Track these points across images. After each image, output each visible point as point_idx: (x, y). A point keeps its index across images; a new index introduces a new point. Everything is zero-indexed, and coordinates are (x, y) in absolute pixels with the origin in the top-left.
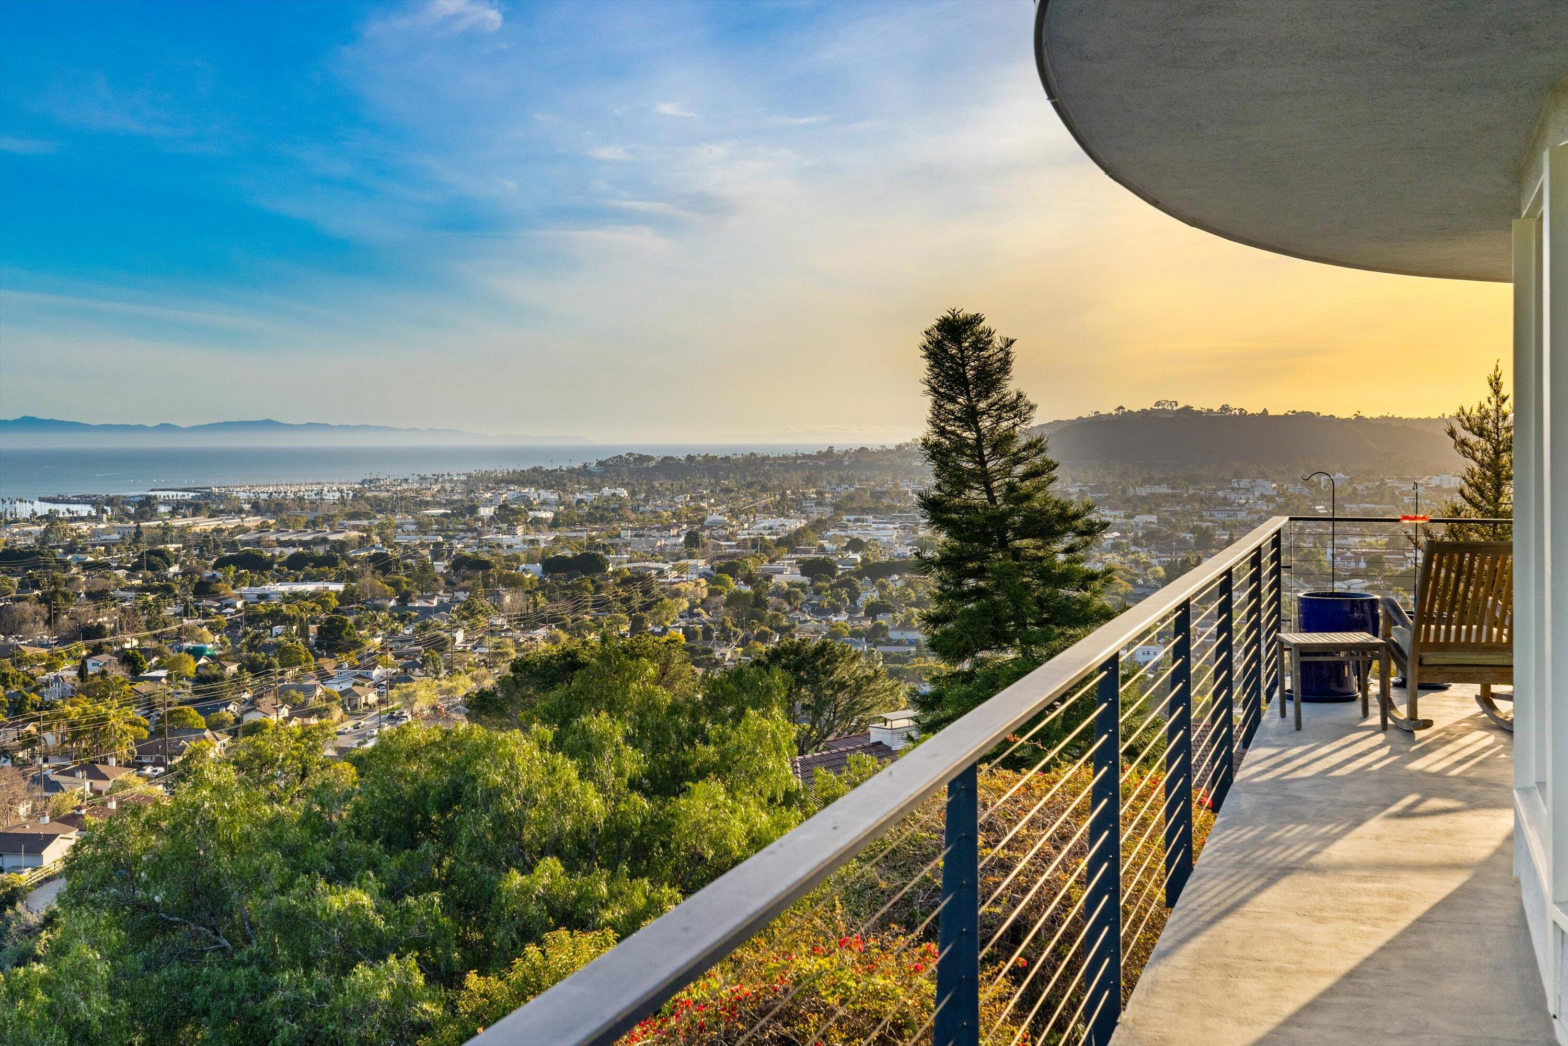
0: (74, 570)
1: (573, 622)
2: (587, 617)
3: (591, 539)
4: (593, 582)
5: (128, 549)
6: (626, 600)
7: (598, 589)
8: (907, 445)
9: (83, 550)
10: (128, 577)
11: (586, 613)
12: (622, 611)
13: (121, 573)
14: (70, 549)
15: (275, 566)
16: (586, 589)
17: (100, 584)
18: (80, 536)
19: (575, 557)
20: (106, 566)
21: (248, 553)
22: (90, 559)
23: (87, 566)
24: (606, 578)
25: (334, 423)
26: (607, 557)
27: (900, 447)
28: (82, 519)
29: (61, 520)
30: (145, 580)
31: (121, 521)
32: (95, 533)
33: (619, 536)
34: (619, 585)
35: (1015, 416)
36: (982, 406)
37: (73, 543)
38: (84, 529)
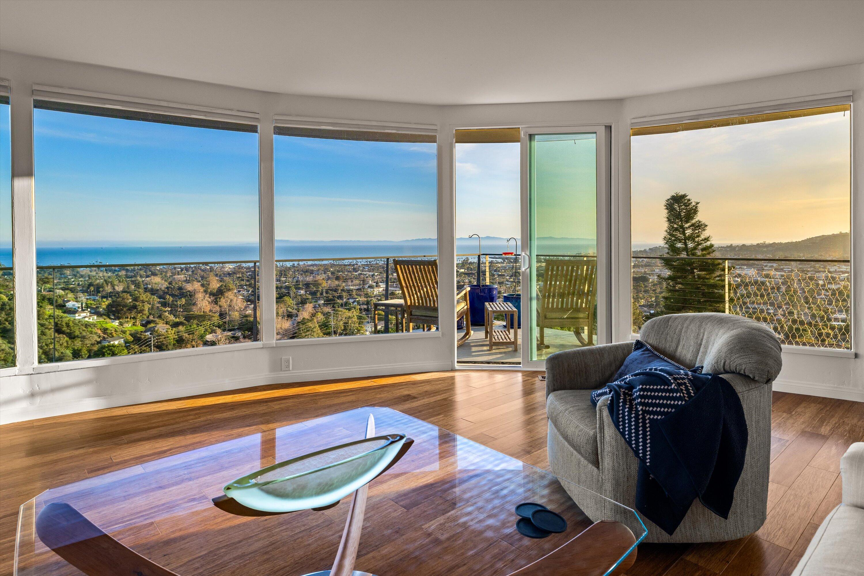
0: (496, 276)
1: (636, 296)
2: (641, 295)
3: (645, 271)
4: (644, 284)
5: (510, 271)
6: (654, 290)
7: (646, 286)
8: (761, 243)
9: (499, 271)
10: (510, 279)
11: (642, 294)
12: (653, 294)
13: (508, 277)
14: (495, 271)
16: (641, 286)
17: (502, 280)
18: (498, 267)
19: (639, 277)
20: (504, 275)
22: (500, 273)
23: (499, 275)
24: (649, 284)
26: (650, 277)
27: (758, 244)
28: (499, 263)
29: (494, 263)
30: (514, 279)
31: (509, 263)
32: (502, 267)
33: (654, 271)
34: (652, 286)
35: (699, 229)
36: (687, 225)
37: (496, 269)
38: (499, 266)
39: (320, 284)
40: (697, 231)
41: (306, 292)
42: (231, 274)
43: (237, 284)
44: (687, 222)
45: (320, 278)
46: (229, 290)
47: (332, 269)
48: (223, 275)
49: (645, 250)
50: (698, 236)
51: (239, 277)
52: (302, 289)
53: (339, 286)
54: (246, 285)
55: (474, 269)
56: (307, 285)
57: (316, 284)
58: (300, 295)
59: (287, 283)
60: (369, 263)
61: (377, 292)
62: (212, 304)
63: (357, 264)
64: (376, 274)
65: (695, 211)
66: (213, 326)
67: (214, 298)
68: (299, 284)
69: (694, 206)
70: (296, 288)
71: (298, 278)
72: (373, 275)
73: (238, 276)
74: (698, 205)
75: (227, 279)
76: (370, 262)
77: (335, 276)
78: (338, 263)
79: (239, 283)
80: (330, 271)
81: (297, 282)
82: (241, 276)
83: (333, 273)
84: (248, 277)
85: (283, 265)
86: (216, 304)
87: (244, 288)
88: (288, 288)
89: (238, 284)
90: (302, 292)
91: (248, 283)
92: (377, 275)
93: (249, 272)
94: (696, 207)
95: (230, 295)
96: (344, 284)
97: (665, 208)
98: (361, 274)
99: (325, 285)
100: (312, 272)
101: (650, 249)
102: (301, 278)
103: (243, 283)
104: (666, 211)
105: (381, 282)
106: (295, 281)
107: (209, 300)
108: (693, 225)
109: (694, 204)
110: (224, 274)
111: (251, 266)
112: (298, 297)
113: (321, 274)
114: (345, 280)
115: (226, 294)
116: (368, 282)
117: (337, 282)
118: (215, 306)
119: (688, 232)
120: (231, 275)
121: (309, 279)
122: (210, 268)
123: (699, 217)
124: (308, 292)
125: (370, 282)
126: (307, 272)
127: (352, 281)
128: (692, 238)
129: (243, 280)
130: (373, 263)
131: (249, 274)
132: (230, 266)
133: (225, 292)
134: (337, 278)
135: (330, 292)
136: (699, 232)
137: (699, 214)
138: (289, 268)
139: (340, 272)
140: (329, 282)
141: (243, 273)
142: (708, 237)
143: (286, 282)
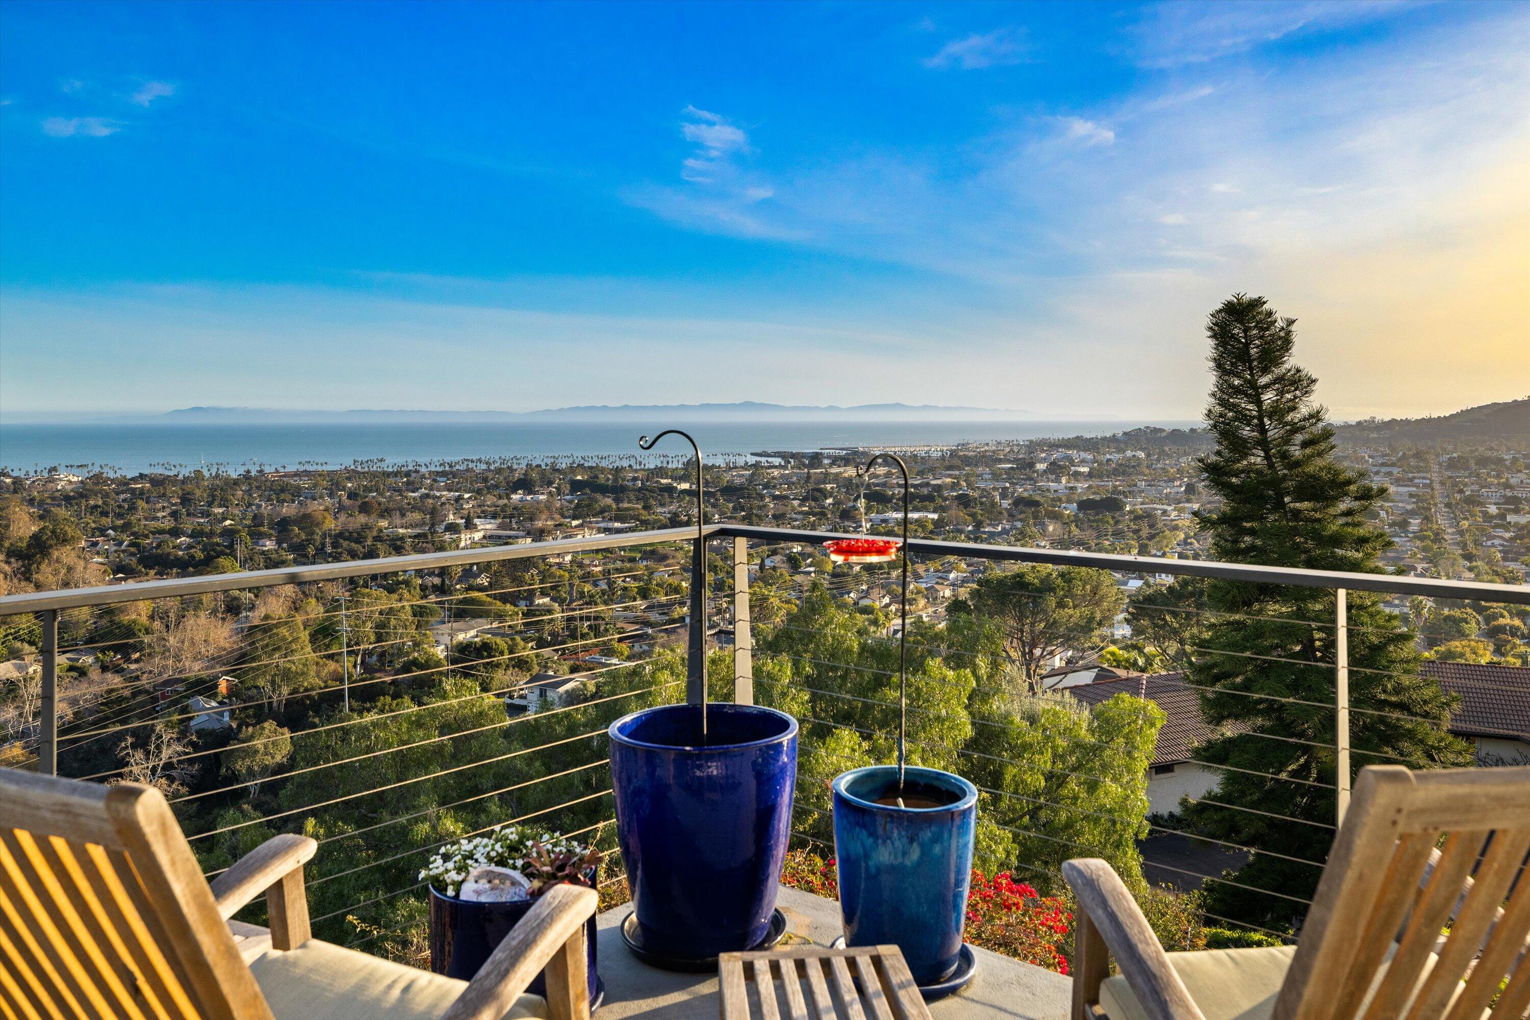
0: (767, 500)
1: (1096, 545)
2: (1107, 543)
3: (1115, 487)
4: (1113, 518)
5: (802, 487)
6: (1136, 532)
7: (1117, 522)
8: (1366, 421)
9: (774, 487)
10: (800, 505)
11: (1107, 540)
12: (1133, 539)
13: (796, 503)
14: (766, 486)
15: (894, 501)
16: (1107, 522)
17: (782, 509)
18: (773, 478)
19: (1102, 500)
20: (786, 497)
21: (876, 492)
22: (777, 493)
23: (775, 498)
24: (1124, 515)
25: (941, 405)
26: (1125, 500)
27: (1359, 423)
28: (775, 467)
29: (762, 467)
30: (810, 507)
31: (799, 468)
32: (782, 476)
33: (1135, 485)
34: (1131, 520)
35: (1296, 390)
36: (1264, 380)
37: (768, 482)
38: (776, 473)
39: (318, 525)
40: (1289, 396)
41: (279, 543)
42: (73, 498)
43: (88, 523)
44: (1265, 371)
45: (315, 507)
46: (64, 540)
47: (349, 485)
48: (49, 501)
49: (1114, 435)
50: (1294, 409)
51: (96, 507)
52: (269, 537)
53: (366, 527)
54: (114, 528)
55: (713, 482)
56: (282, 526)
57: (306, 521)
58: (263, 553)
59: (228, 522)
60: (447, 468)
61: (469, 542)
62: (15, 581)
63: (417, 471)
64: (467, 496)
65: (1286, 342)
66: (15, 638)
67: (20, 563)
68: (262, 525)
69: (1283, 328)
70: (251, 534)
71: (259, 506)
72: (458, 499)
73: (92, 502)
74: (1293, 328)
75: (62, 512)
76: (451, 466)
77: (359, 502)
78: (366, 469)
79: (94, 522)
80: (344, 489)
81: (255, 517)
82: (100, 503)
83: (352, 495)
84: (120, 507)
85: (217, 475)
86: (28, 579)
87: (107, 536)
88: (229, 533)
89: (93, 525)
90: (269, 545)
91: (120, 522)
92: (470, 498)
93: (122, 492)
94: (1289, 333)
95: (66, 555)
96: (384, 523)
97: (1209, 334)
98: (427, 496)
99: (331, 524)
100: (296, 492)
101: (1125, 434)
102: (266, 509)
103: (106, 521)
104: (1212, 343)
105: (479, 517)
106: (250, 515)
107: (7, 568)
108: (1279, 380)
109: (1280, 324)
110: (53, 499)
111: (129, 477)
112: (256, 558)
113: (321, 497)
114: (385, 513)
115: (55, 554)
116: (446, 516)
117: (362, 519)
118: (23, 584)
119: (1269, 397)
120: (73, 502)
121: (288, 510)
122: (14, 483)
123: (1294, 360)
124: (285, 545)
125: (451, 517)
126: (282, 490)
127: (403, 515)
128: (1277, 412)
129: (105, 514)
130: (457, 467)
131: (122, 497)
132: (71, 477)
133: (51, 546)
134: (365, 508)
135: (345, 544)
136: (1295, 397)
137: (1294, 350)
138: (236, 483)
139: (371, 491)
140: (342, 518)
141: (106, 495)
142: (1318, 412)
143: (225, 519)
